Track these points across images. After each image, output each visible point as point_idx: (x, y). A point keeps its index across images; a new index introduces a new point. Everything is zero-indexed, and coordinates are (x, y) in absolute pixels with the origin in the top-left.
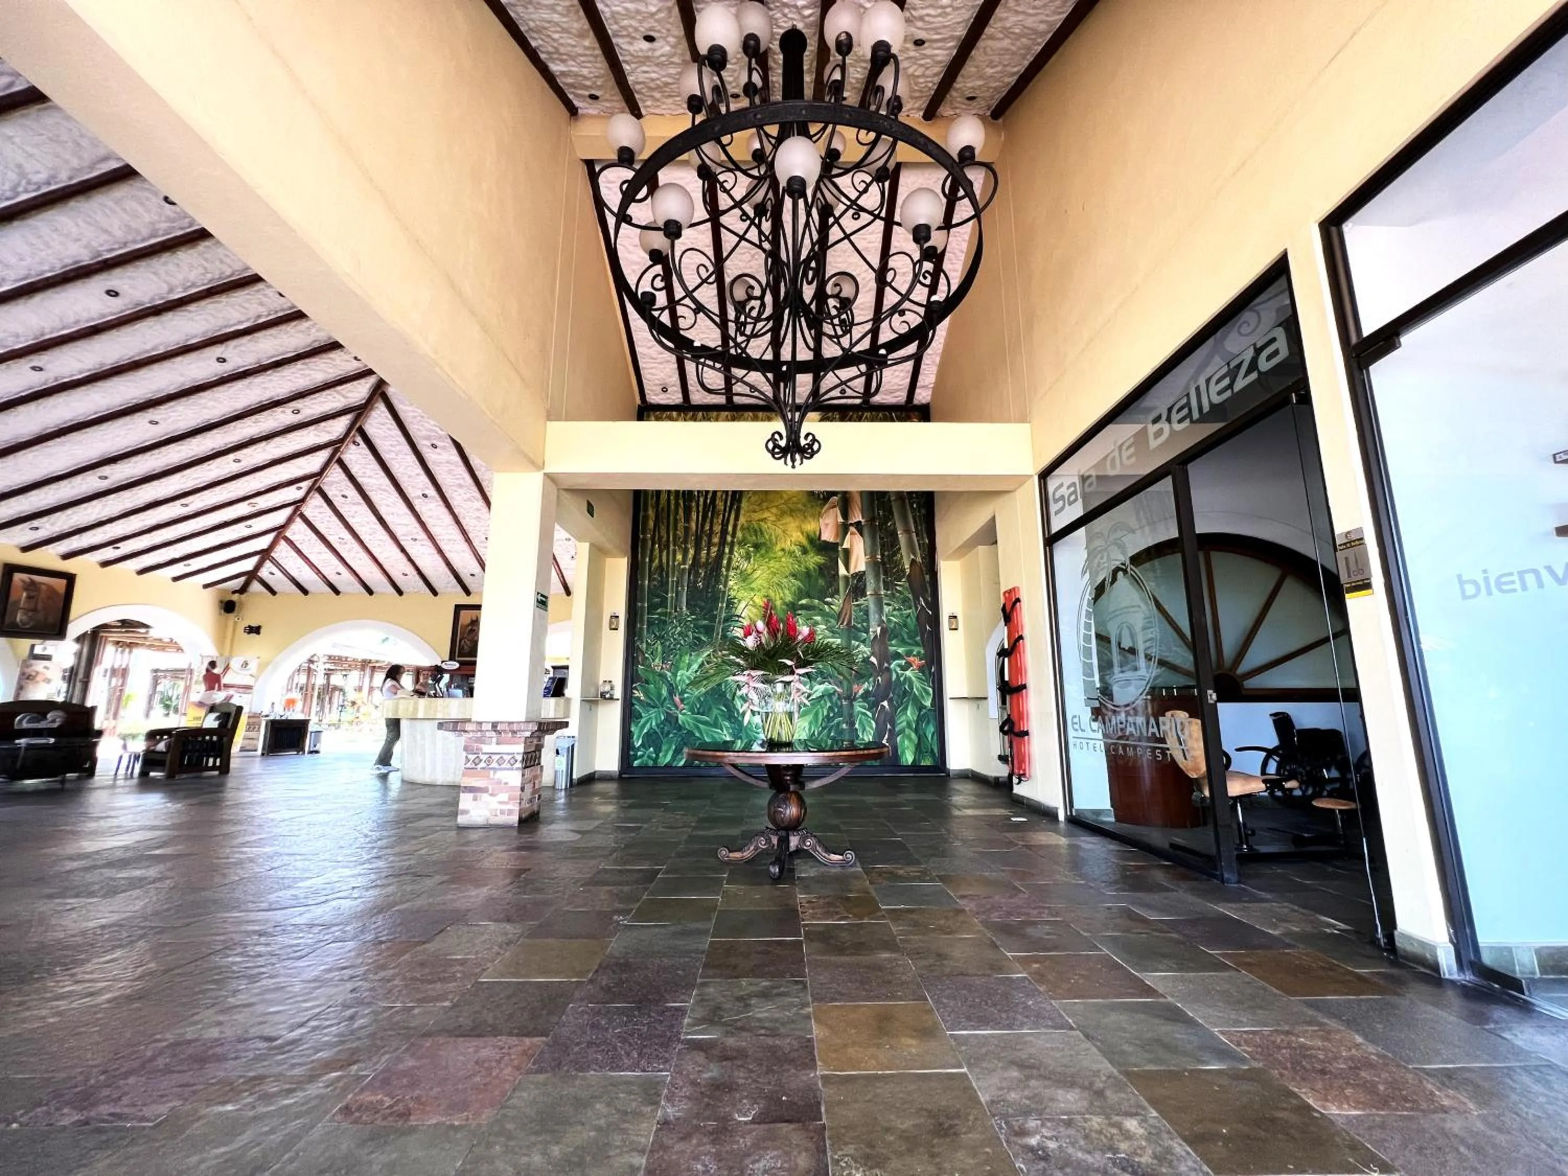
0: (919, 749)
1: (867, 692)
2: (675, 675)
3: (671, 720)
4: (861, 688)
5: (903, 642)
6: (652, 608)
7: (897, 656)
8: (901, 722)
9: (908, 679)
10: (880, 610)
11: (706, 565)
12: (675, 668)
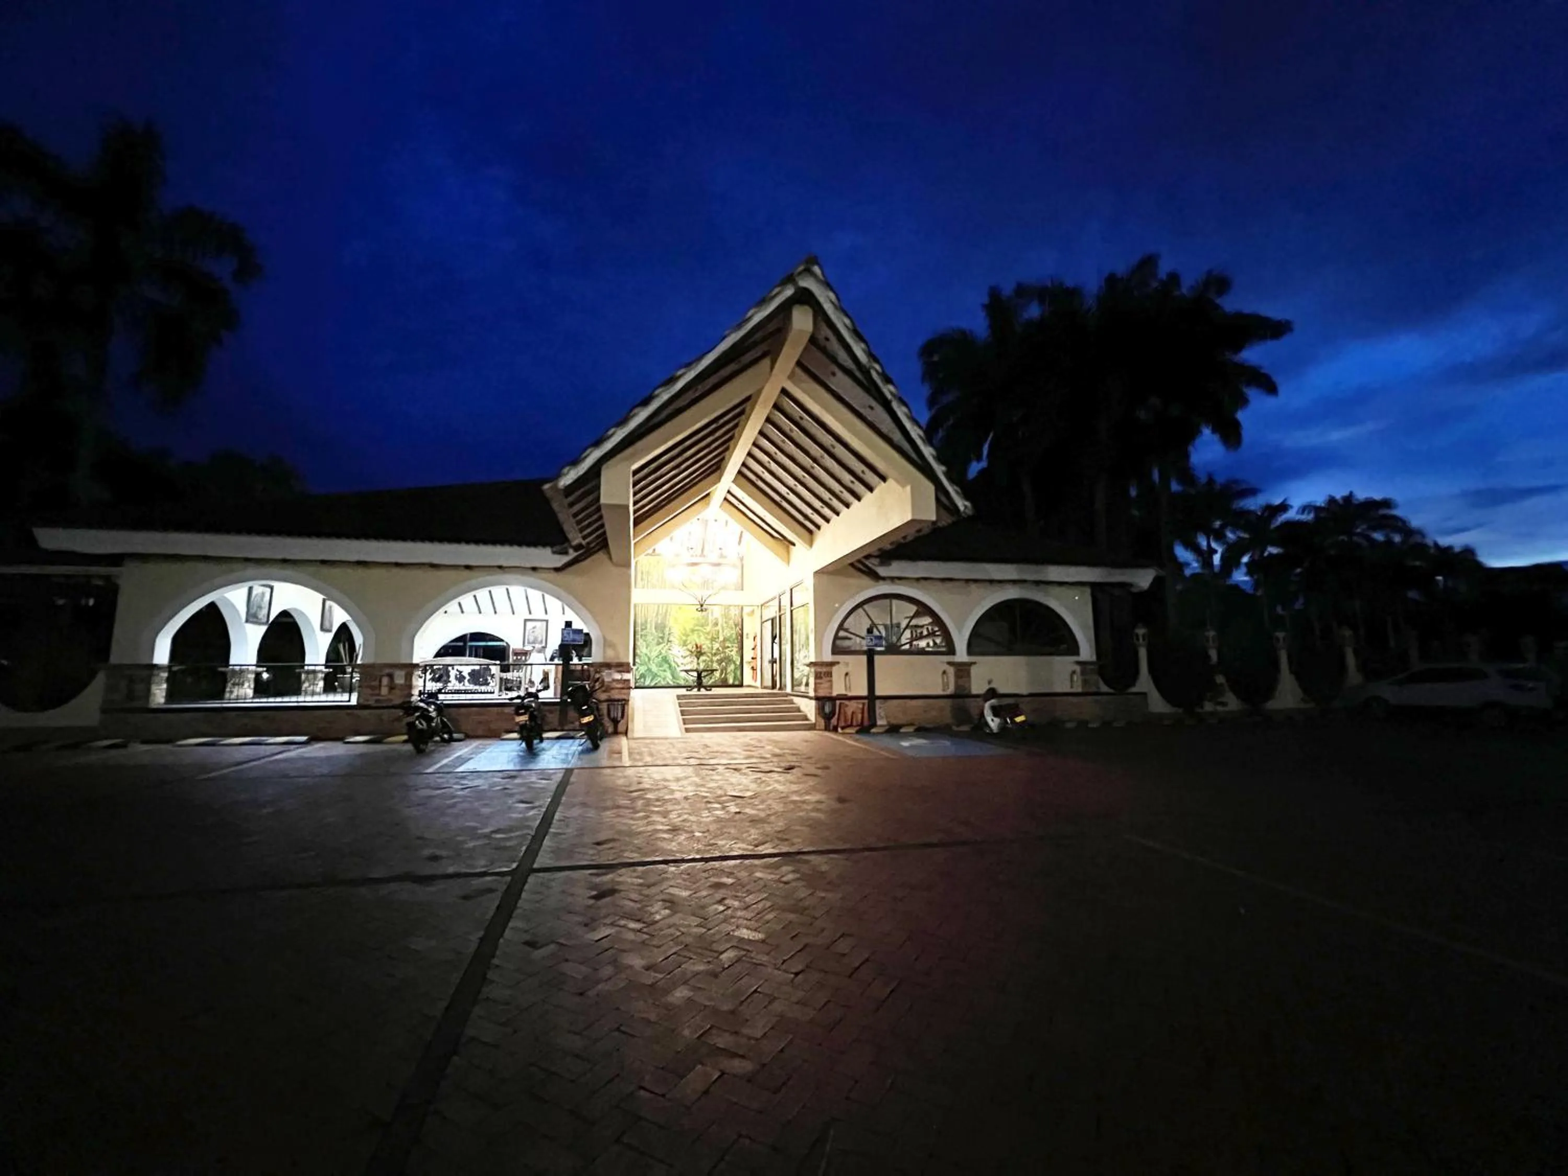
0: (735, 678)
1: (718, 660)
2: (650, 653)
3: (649, 670)
4: (715, 659)
5: (731, 642)
6: (642, 630)
7: (728, 647)
8: (729, 670)
9: (732, 655)
10: (723, 631)
11: (661, 614)
12: (651, 651)
